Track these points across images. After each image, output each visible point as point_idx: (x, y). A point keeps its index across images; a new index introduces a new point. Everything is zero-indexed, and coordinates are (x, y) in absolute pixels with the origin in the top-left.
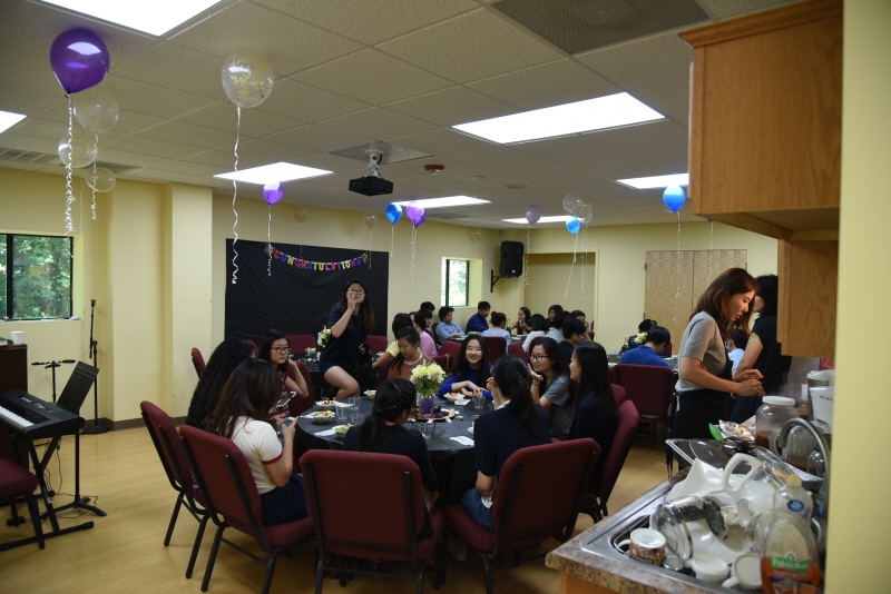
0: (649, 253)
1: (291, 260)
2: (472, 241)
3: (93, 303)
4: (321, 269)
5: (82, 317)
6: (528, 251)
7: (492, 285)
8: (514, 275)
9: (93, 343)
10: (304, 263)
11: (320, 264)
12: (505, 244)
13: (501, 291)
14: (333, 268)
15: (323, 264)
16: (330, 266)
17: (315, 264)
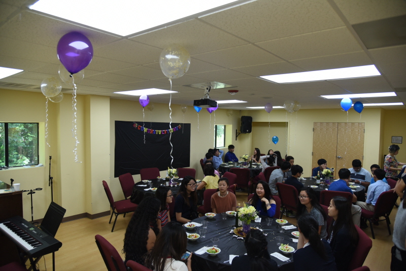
0: (315, 123)
1: (145, 130)
2: (228, 116)
3: (50, 158)
4: (160, 133)
5: (44, 165)
6: (254, 120)
7: (237, 137)
8: (247, 132)
9: (51, 178)
10: (152, 131)
11: (159, 131)
12: (243, 118)
13: (240, 139)
14: (165, 133)
15: (161, 131)
16: (164, 132)
17: (157, 131)
